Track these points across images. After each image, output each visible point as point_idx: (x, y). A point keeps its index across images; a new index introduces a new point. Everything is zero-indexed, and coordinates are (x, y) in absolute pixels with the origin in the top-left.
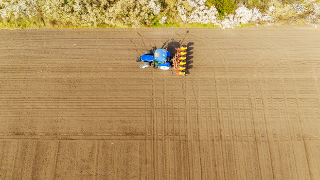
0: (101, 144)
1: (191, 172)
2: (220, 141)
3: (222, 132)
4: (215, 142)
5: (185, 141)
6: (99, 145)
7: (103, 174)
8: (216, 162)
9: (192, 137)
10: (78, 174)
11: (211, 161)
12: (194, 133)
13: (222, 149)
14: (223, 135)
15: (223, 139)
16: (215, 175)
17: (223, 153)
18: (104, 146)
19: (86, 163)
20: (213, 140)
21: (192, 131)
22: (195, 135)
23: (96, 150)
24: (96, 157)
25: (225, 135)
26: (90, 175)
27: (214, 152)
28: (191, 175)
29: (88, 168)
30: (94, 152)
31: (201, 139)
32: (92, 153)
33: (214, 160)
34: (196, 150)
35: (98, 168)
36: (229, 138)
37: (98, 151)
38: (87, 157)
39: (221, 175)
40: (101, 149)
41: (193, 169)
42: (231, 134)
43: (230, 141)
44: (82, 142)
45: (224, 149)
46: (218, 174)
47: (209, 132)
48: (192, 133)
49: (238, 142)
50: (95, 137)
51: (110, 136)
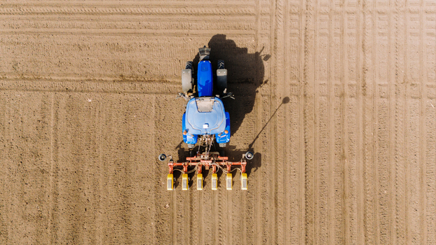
0: (63, 102)
1: (281, 169)
2: (361, 96)
3: (368, 74)
4: (347, 99)
5: (269, 96)
6: (57, 104)
7: (71, 169)
8: (346, 148)
9: (289, 88)
10: (14, 167)
11: (333, 146)
12: (294, 78)
13: (364, 117)
14: (368, 81)
15: (369, 92)
16: (339, 179)
17: (364, 126)
18: (70, 107)
19: (30, 145)
20: (342, 95)
21: (288, 73)
22: (295, 82)
23: (53, 115)
24: (52, 131)
25: (374, 83)
26: (43, 171)
27: (341, 124)
28: (280, 177)
29: (36, 155)
30: (46, 120)
31: (310, 92)
32: (42, 123)
33: (340, 144)
34: (295, 120)
35: (60, 155)
36: (384, 89)
37: (57, 118)
38: (31, 131)
39: (354, 178)
40: (62, 113)
41: (285, 162)
42: (393, 81)
43: (388, 97)
44: (18, 94)
45: (368, 118)
46: (347, 176)
47: (333, 75)
48: (288, 77)
49: (410, 101)
50: (46, 84)
51: (82, 81)
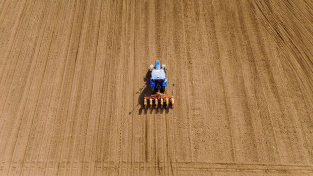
0: (188, 158)
1: (96, 131)
2: (61, 162)
3: (56, 172)
4: (66, 161)
5: (98, 162)
6: (190, 156)
7: (182, 129)
8: (70, 140)
9: (89, 166)
10: (207, 129)
11: (75, 141)
12: (87, 170)
13: (61, 154)
14: (56, 169)
15: (57, 164)
16: (74, 129)
17: (61, 150)
18: (184, 155)
19: (201, 138)
20: (68, 163)
21: (89, 172)
22: (87, 168)
23: (192, 152)
24: (192, 145)
25: (54, 168)
26: (194, 127)
27: (70, 150)
28: (97, 129)
29: (198, 134)
30: (195, 150)
31: (81, 164)
32: (197, 148)
33: (72, 142)
34: (88, 152)
35: (187, 134)
36: (51, 166)
37: (190, 150)
38: (201, 145)
39: (69, 129)
40: (188, 153)
41: (94, 134)
42: (47, 169)
43: (50, 162)
44: (208, 161)
45: (59, 153)
46: (71, 130)
47: (70, 172)
48: (89, 171)
49: (42, 161)
50: (196, 166)
51: (180, 167)
